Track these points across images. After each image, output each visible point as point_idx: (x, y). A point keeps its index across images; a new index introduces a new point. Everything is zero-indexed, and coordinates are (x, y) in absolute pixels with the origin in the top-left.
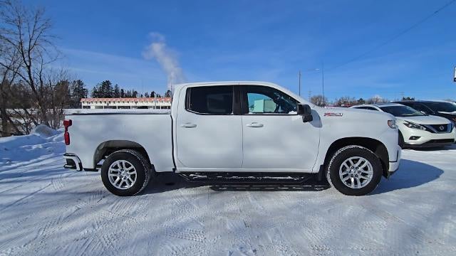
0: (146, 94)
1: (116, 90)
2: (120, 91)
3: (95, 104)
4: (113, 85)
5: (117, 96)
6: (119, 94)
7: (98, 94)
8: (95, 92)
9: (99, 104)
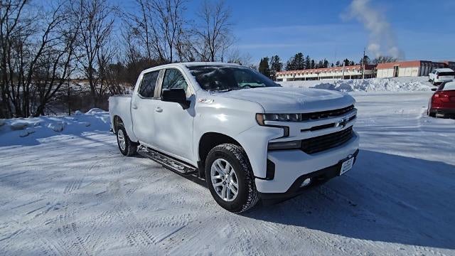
0: (338, 63)
1: (308, 62)
2: (311, 62)
3: (286, 76)
4: (304, 57)
5: (308, 68)
6: (310, 65)
7: (291, 67)
8: (289, 65)
9: (290, 77)
